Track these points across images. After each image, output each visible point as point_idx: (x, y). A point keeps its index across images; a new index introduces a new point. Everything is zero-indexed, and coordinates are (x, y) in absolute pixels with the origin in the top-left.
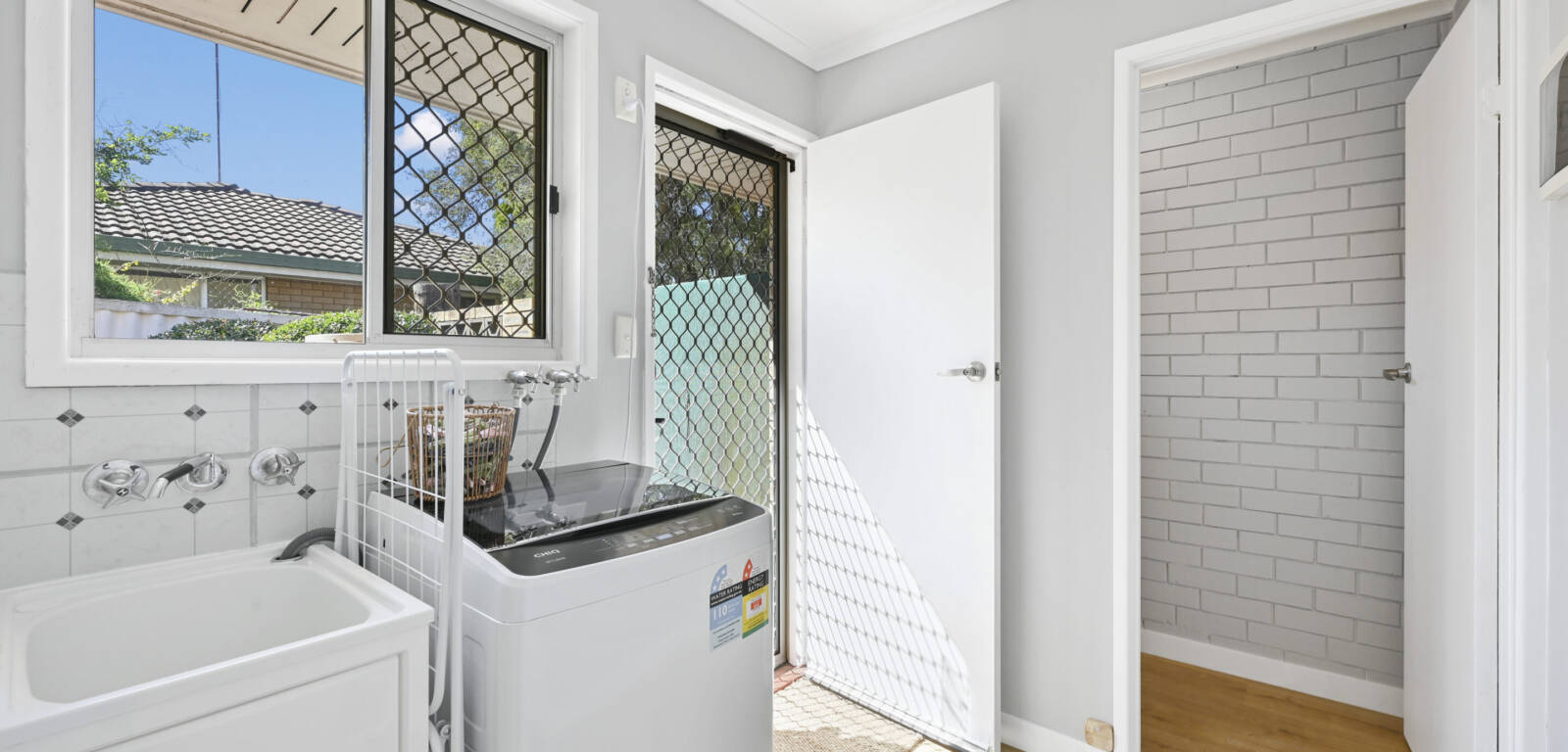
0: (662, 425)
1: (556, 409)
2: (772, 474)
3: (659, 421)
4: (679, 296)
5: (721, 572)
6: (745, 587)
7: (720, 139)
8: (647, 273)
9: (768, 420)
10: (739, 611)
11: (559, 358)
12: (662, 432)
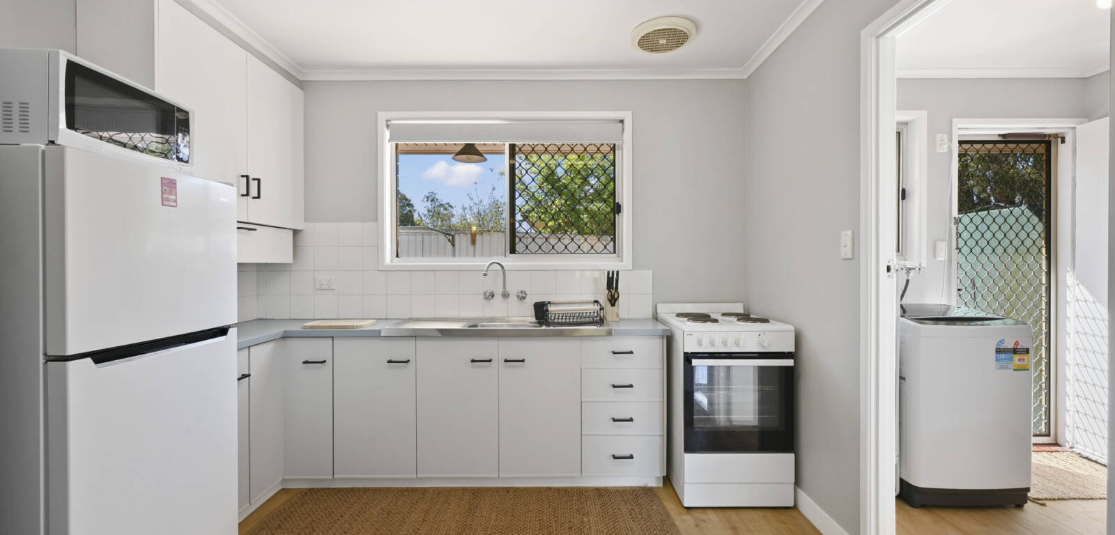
0: (961, 293)
1: (908, 281)
2: (1044, 328)
3: (959, 290)
4: (977, 220)
5: (1002, 342)
6: (1015, 351)
7: (1002, 139)
8: (953, 220)
9: (1040, 295)
10: (1011, 360)
11: (906, 260)
12: (960, 295)
